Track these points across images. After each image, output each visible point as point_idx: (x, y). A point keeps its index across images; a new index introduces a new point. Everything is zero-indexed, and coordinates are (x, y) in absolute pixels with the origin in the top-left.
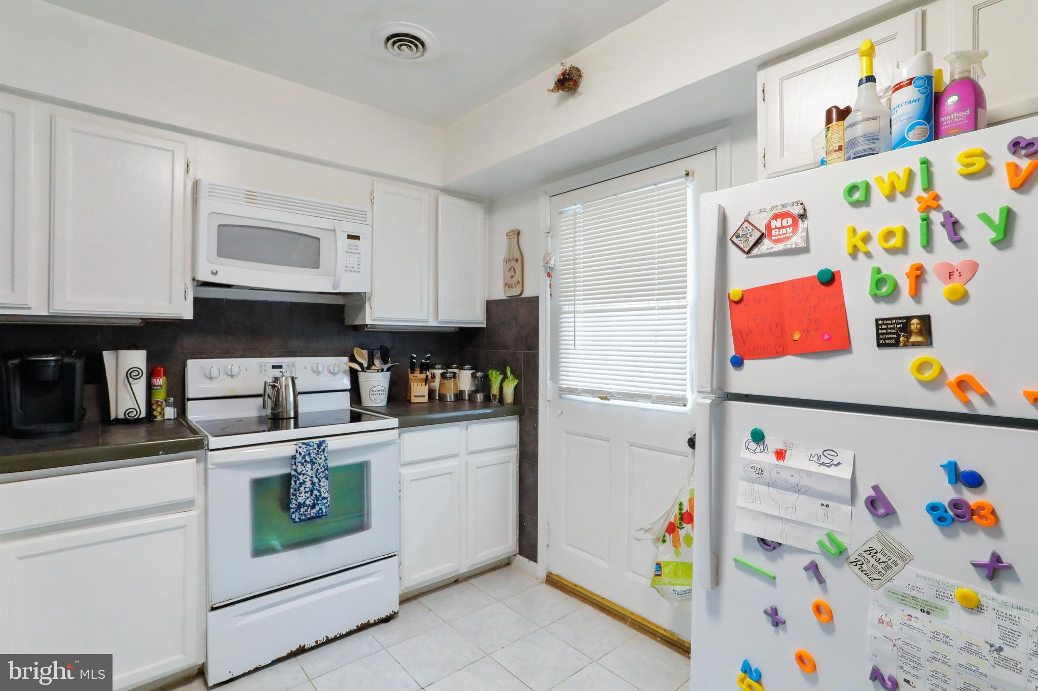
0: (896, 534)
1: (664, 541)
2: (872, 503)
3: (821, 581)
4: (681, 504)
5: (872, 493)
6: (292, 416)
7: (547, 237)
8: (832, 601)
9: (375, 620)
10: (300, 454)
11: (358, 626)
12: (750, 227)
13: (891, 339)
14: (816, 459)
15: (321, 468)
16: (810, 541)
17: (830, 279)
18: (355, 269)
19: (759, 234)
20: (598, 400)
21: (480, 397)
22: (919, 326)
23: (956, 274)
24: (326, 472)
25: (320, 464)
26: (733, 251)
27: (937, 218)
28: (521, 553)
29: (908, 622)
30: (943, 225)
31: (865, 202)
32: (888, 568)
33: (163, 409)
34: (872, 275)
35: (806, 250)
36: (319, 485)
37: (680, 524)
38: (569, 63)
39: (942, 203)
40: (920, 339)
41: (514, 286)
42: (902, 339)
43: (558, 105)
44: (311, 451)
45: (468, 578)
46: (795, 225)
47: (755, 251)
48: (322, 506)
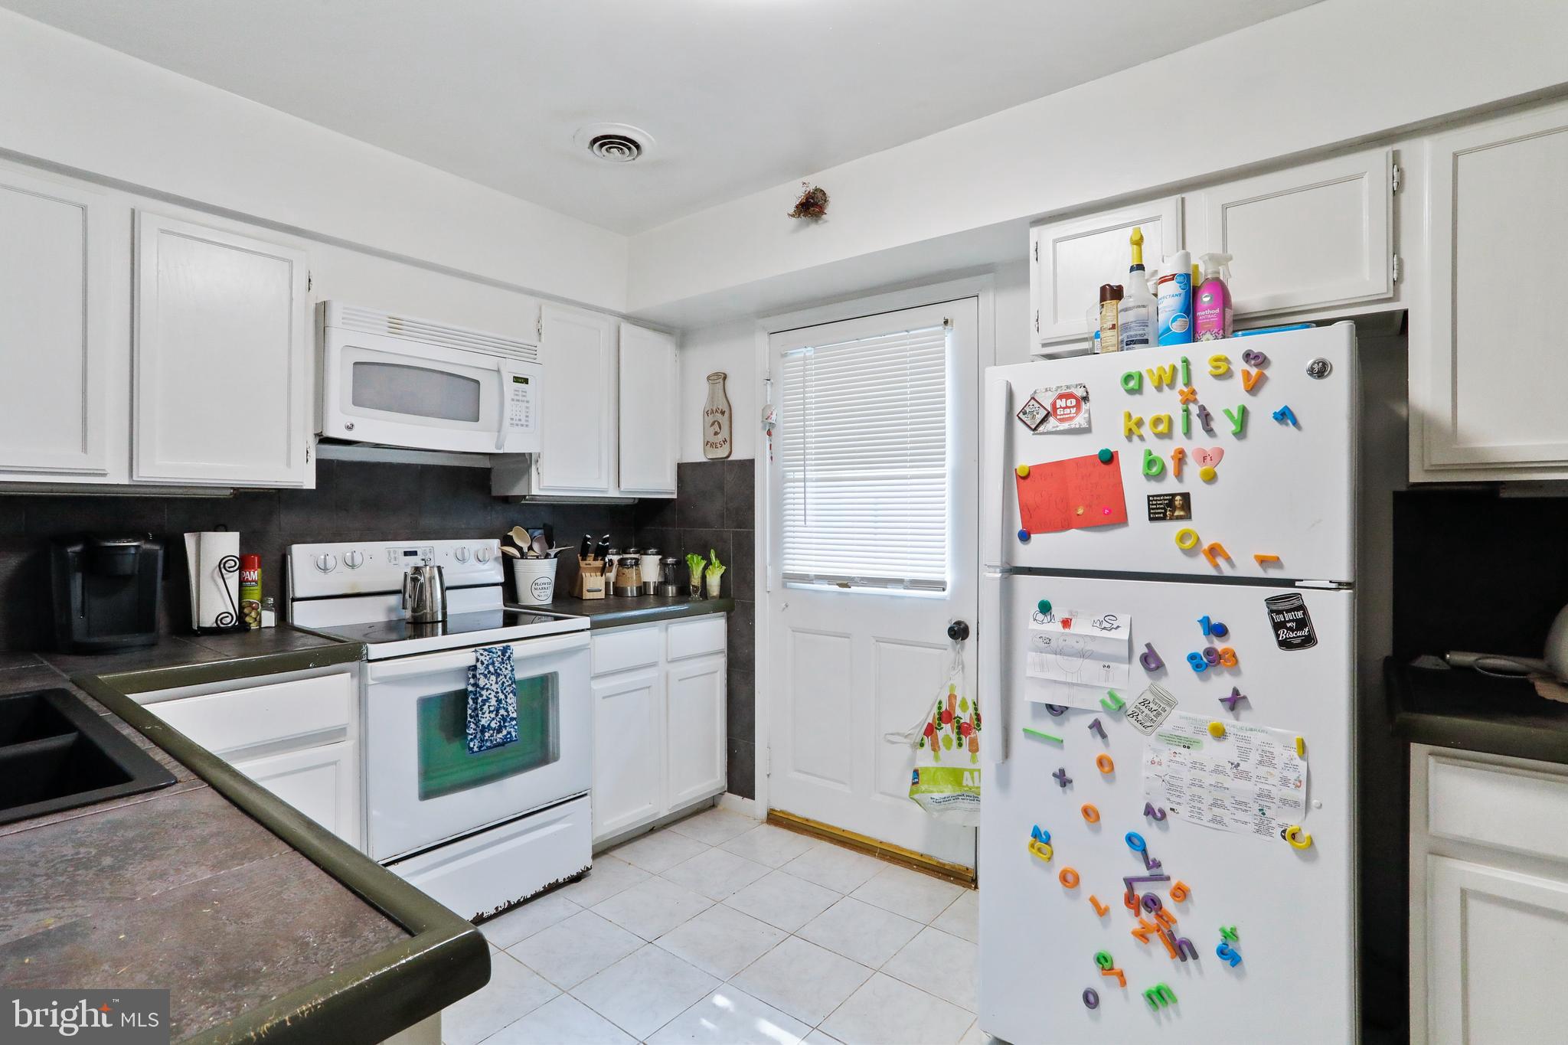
0: (1165, 684)
1: (922, 745)
2: (1145, 659)
3: (1104, 736)
4: (940, 703)
5: (1146, 650)
6: (440, 619)
7: (766, 385)
8: (1113, 753)
9: (564, 879)
10: (482, 663)
11: (544, 887)
12: (1037, 405)
13: (1160, 513)
14: (1098, 625)
15: (507, 681)
16: (1092, 702)
17: (1109, 459)
18: (523, 422)
19: (1046, 412)
20: (836, 588)
21: (671, 590)
22: (1181, 502)
23: (1209, 458)
24: (514, 686)
25: (505, 676)
26: (1019, 427)
27: (1194, 409)
28: (731, 790)
29: (1174, 759)
30: (1198, 415)
31: (1138, 391)
32: (1159, 714)
33: (259, 614)
34: (1145, 456)
35: (1087, 430)
36: (506, 702)
37: (939, 725)
38: (814, 182)
39: (1198, 397)
40: (1182, 513)
41: (719, 446)
42: (1168, 513)
43: (796, 230)
44: (495, 659)
45: (665, 825)
46: (1078, 406)
47: (1041, 429)
48: (511, 729)
